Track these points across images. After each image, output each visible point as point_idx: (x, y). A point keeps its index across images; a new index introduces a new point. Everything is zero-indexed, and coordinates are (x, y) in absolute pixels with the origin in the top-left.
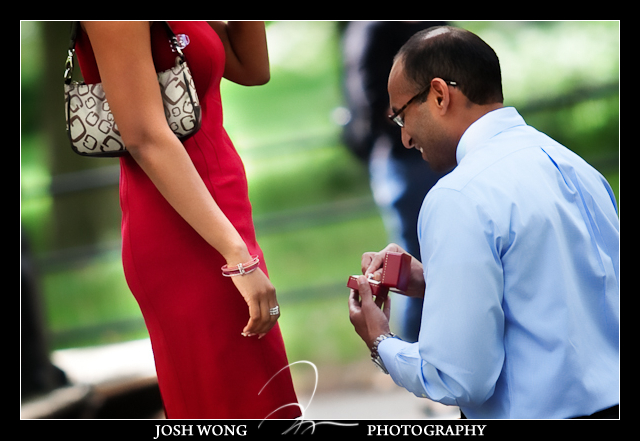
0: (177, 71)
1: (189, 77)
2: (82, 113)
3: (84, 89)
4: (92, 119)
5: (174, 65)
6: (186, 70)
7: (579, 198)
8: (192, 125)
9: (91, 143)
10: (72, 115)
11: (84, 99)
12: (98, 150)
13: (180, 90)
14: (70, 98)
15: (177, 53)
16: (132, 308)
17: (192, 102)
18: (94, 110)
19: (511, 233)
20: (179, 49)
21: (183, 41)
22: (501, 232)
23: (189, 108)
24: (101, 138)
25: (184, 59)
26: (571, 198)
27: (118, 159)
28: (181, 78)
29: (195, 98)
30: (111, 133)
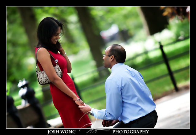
0: (57, 66)
1: (59, 67)
2: (40, 77)
3: (40, 73)
4: (42, 78)
5: (56, 65)
6: (58, 66)
7: (135, 76)
8: (61, 76)
9: (43, 82)
10: (39, 78)
11: (40, 74)
12: (44, 83)
13: (58, 70)
14: (37, 75)
15: (56, 63)
16: (56, 111)
17: (60, 72)
18: (42, 76)
19: (122, 86)
20: (56, 62)
21: (57, 61)
22: (120, 86)
23: (60, 73)
24: (44, 81)
25: (57, 64)
26: (134, 77)
27: (49, 84)
28: (57, 68)
29: (61, 71)
30: (46, 80)
